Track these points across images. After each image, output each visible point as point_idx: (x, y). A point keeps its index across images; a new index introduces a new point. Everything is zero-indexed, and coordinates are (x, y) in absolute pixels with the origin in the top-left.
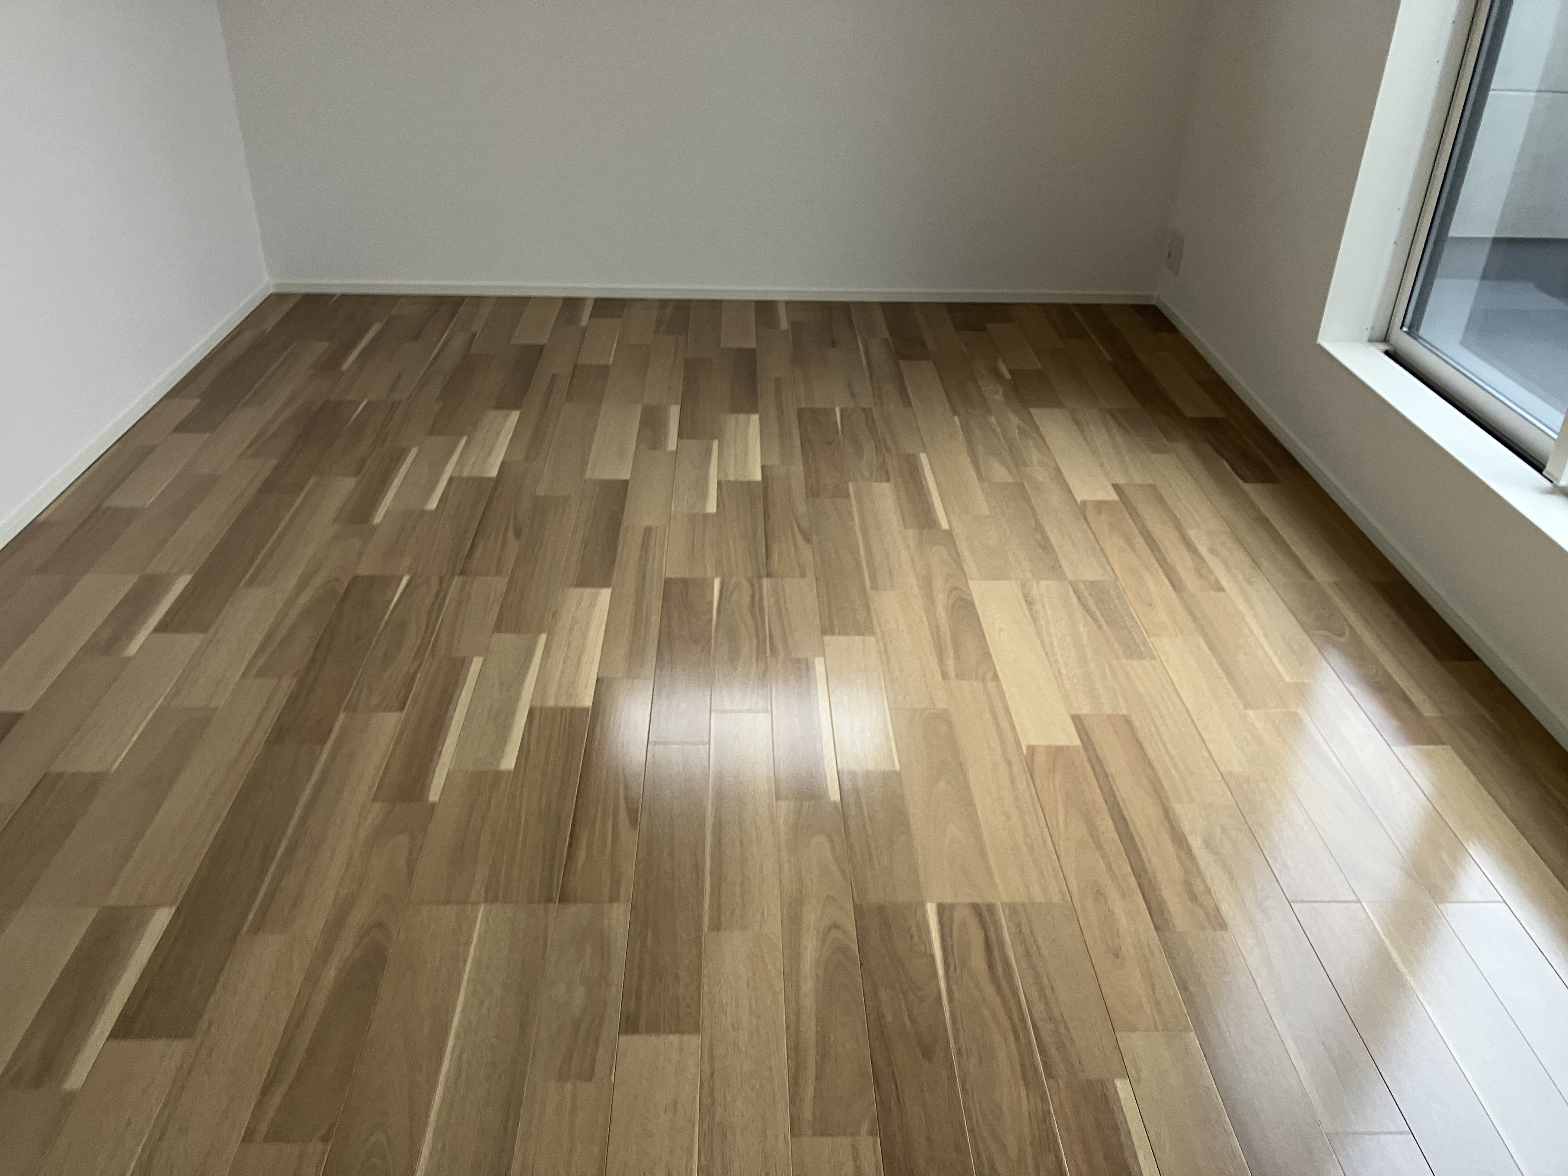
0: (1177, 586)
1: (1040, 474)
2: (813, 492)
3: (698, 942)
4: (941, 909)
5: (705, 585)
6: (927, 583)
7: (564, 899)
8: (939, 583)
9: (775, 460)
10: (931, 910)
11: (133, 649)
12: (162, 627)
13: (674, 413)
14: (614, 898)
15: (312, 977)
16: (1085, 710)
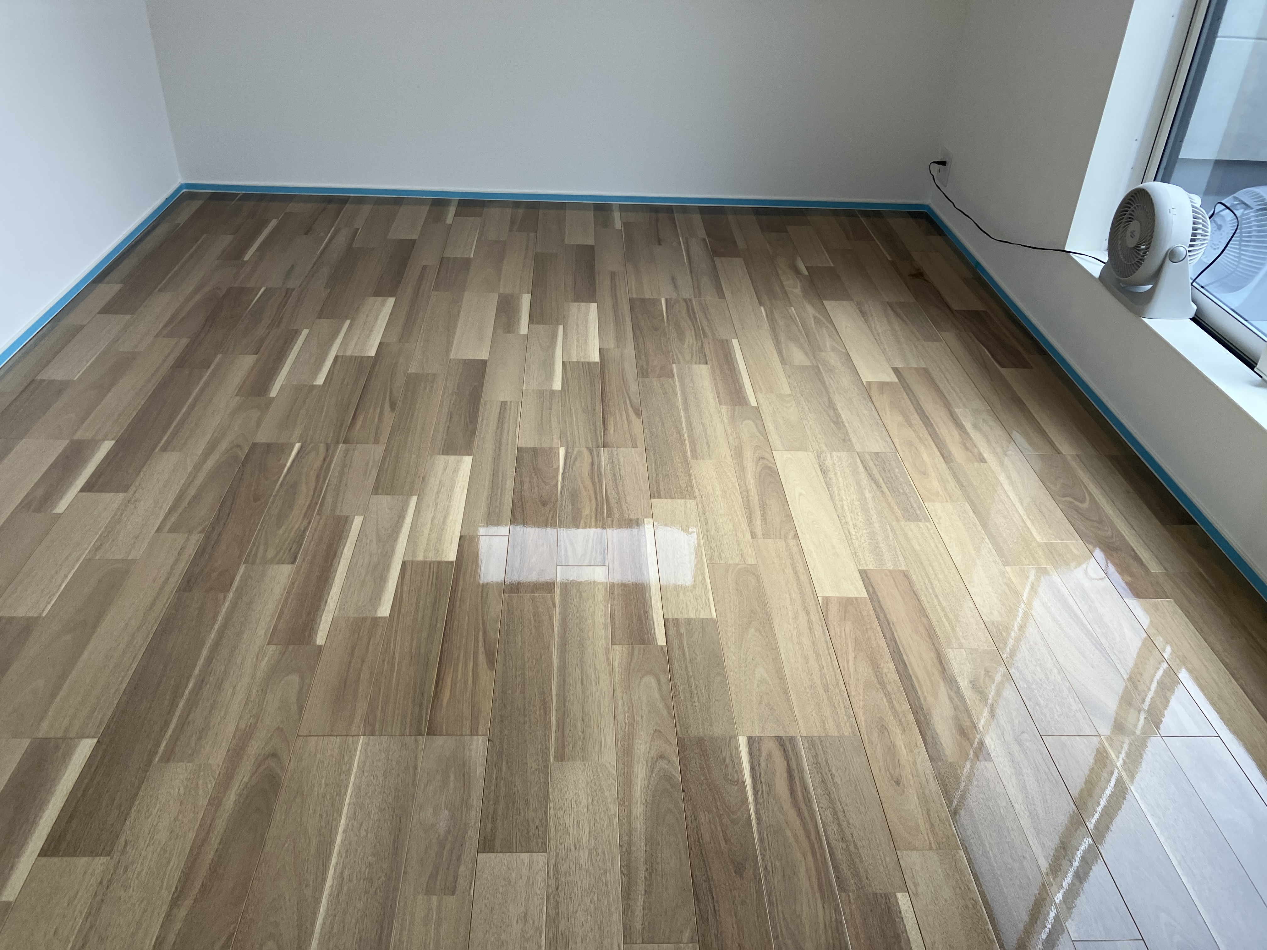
0: (947, 458)
1: (833, 359)
2: (643, 372)
3: (545, 770)
4: (751, 741)
5: (551, 453)
6: (738, 454)
7: (431, 732)
8: (748, 454)
9: (611, 344)
10: (742, 742)
11: (62, 507)
12: (88, 487)
13: (526, 301)
14: (474, 732)
15: (215, 802)
16: (871, 566)
